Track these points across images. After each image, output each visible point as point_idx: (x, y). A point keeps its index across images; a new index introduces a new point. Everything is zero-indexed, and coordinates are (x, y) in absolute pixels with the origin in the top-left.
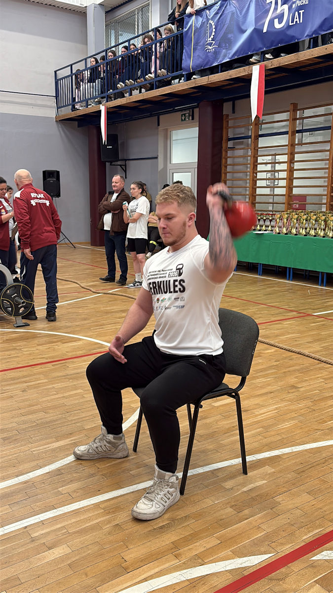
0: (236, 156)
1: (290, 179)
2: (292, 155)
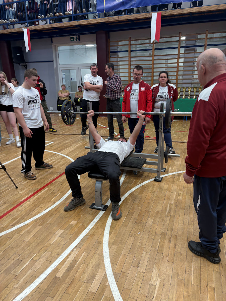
2: (153, 61)
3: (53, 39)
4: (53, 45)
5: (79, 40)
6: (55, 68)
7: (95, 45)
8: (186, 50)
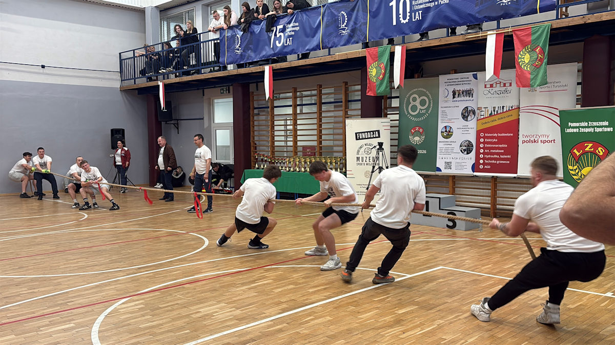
0: (260, 120)
1: (295, 136)
2: (295, 120)
3: (205, 90)
4: (205, 97)
5: (229, 92)
6: (205, 127)
7: (232, 99)
8: (335, 107)
